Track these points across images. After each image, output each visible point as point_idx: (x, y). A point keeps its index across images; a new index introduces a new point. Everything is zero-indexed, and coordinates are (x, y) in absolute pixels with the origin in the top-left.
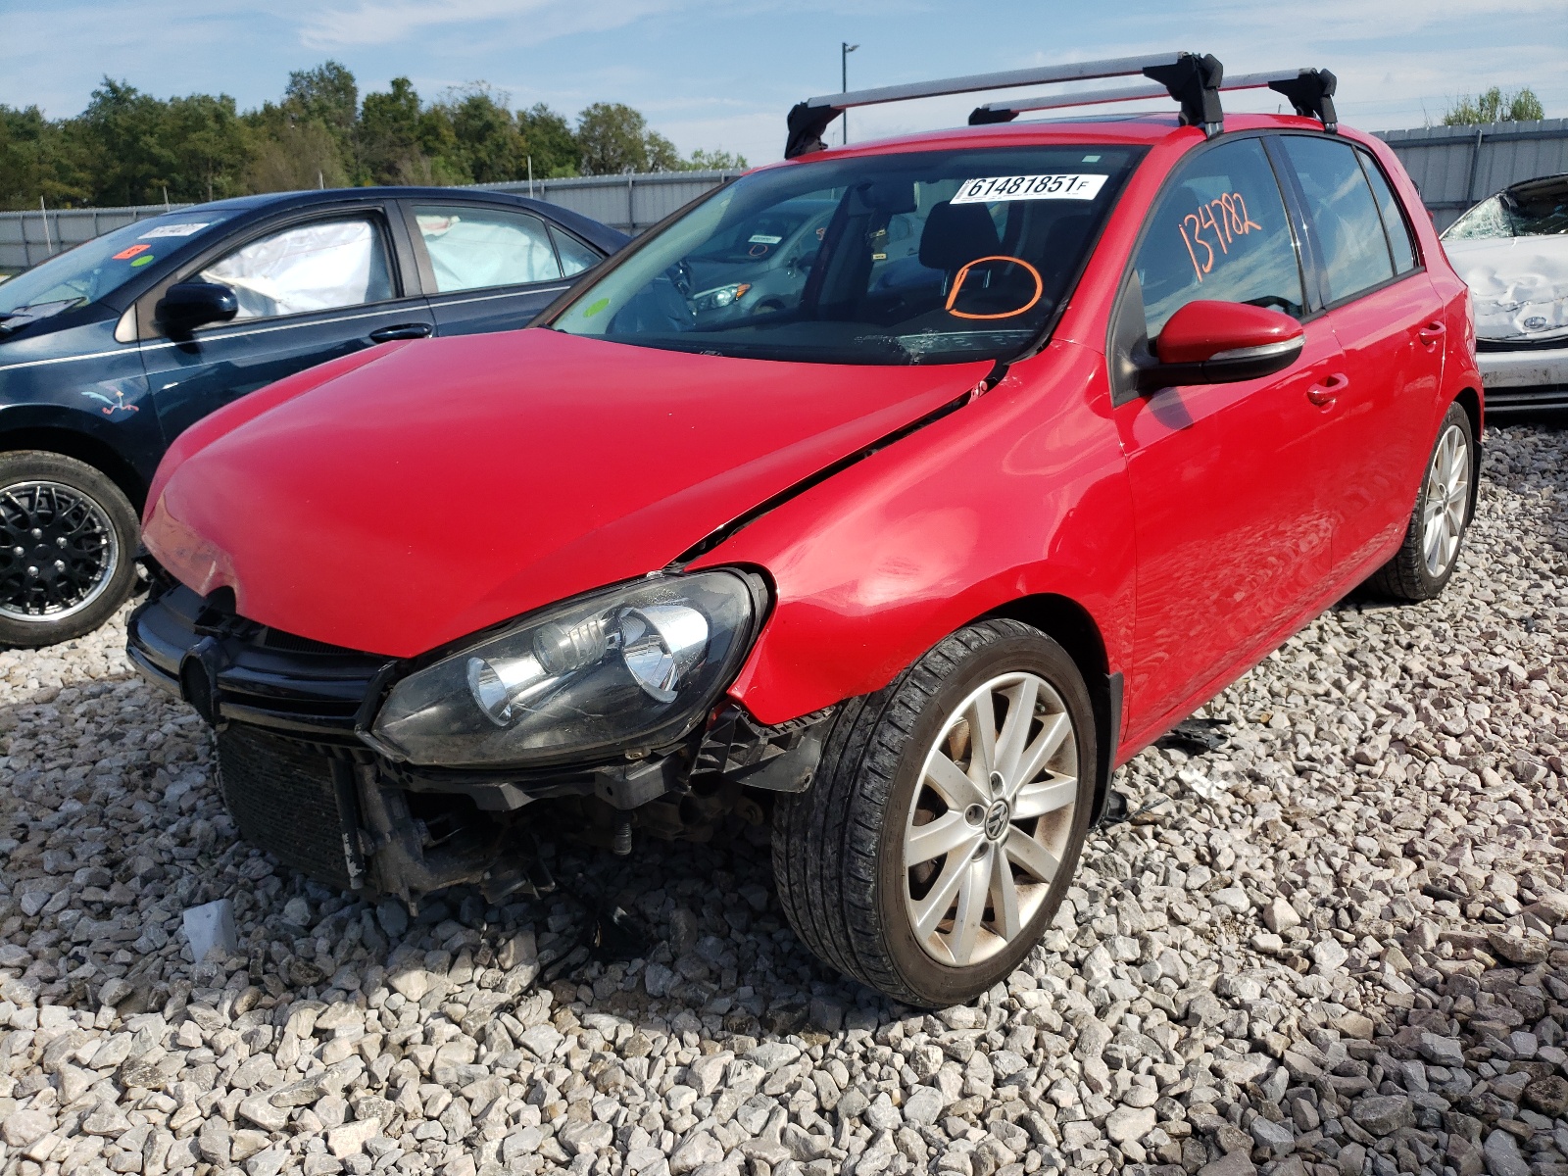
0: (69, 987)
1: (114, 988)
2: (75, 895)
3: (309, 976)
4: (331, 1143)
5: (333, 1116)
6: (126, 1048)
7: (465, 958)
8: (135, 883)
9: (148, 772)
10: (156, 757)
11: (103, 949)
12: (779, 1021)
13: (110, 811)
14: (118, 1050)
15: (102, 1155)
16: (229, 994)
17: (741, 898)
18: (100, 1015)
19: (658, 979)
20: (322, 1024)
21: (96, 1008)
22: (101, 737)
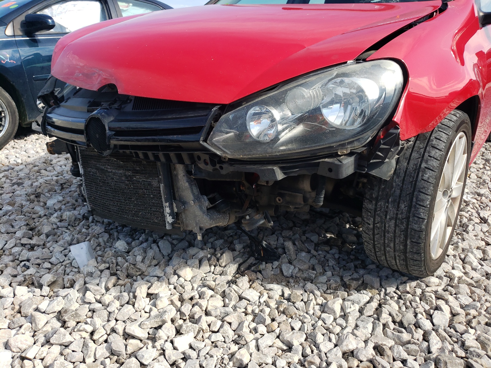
0: (25, 278)
1: (48, 278)
2: (18, 241)
3: (137, 271)
4: (175, 345)
5: (171, 332)
6: (62, 304)
7: (206, 262)
8: (43, 237)
9: (38, 196)
10: (39, 190)
11: (36, 263)
12: (353, 285)
13: (25, 209)
14: (58, 305)
15: (61, 354)
16: (104, 280)
17: (307, 238)
18: (43, 290)
19: (288, 270)
20: (150, 291)
21: (41, 287)
22: (13, 184)
